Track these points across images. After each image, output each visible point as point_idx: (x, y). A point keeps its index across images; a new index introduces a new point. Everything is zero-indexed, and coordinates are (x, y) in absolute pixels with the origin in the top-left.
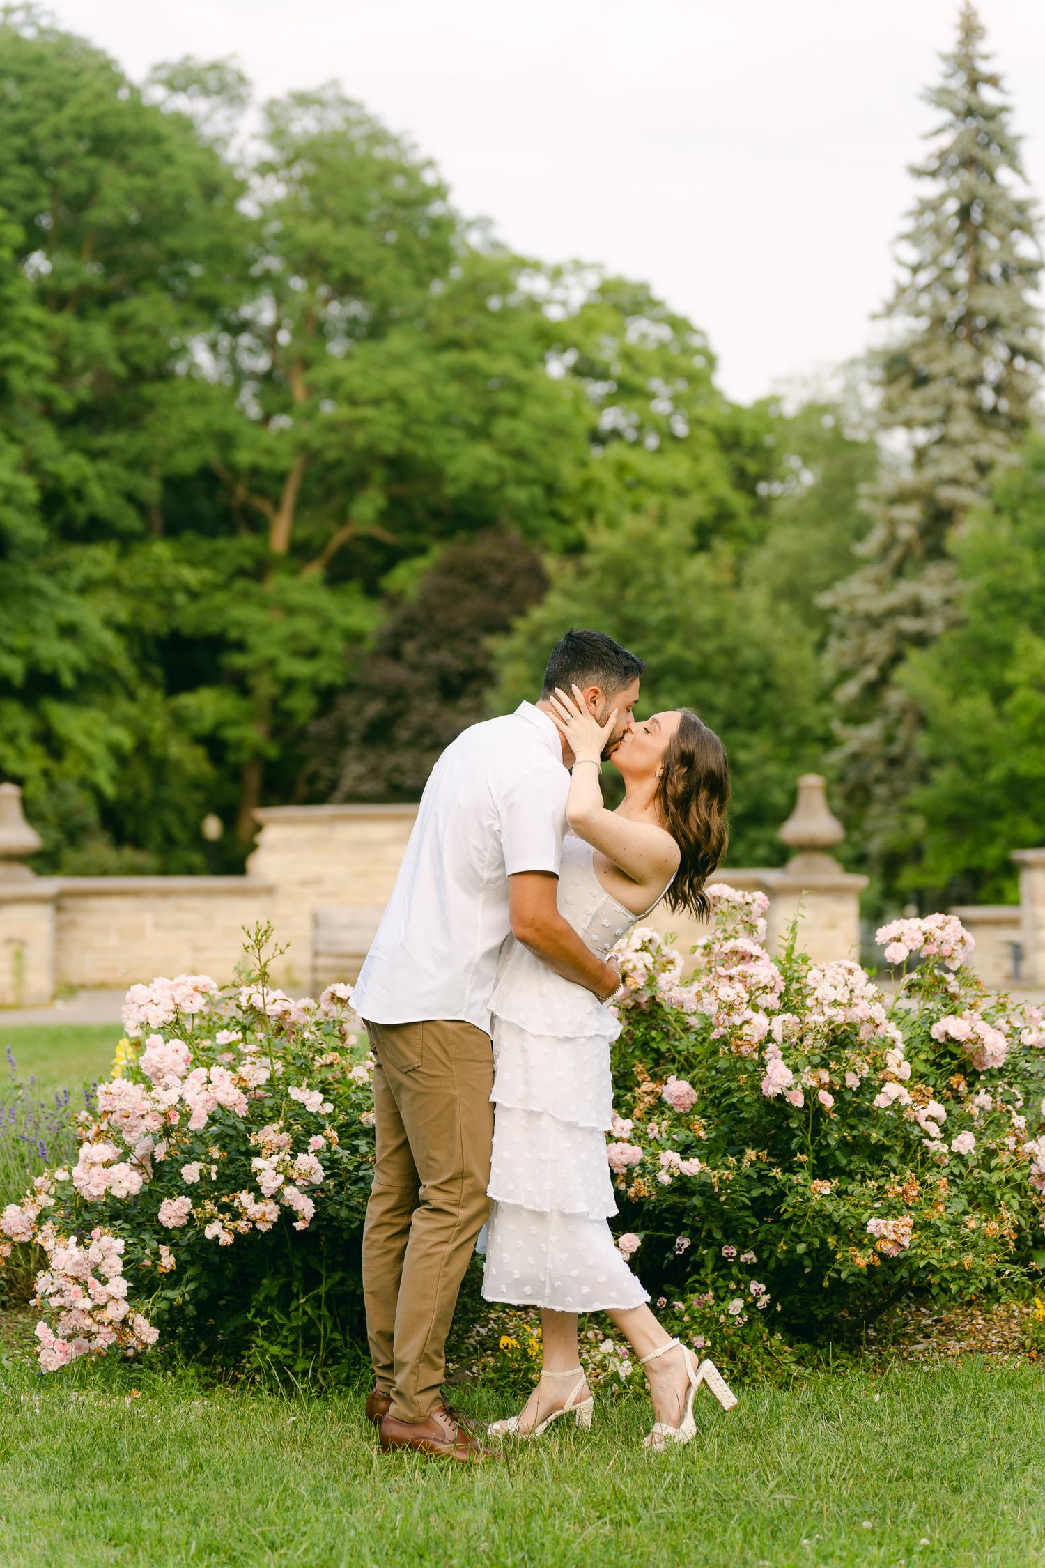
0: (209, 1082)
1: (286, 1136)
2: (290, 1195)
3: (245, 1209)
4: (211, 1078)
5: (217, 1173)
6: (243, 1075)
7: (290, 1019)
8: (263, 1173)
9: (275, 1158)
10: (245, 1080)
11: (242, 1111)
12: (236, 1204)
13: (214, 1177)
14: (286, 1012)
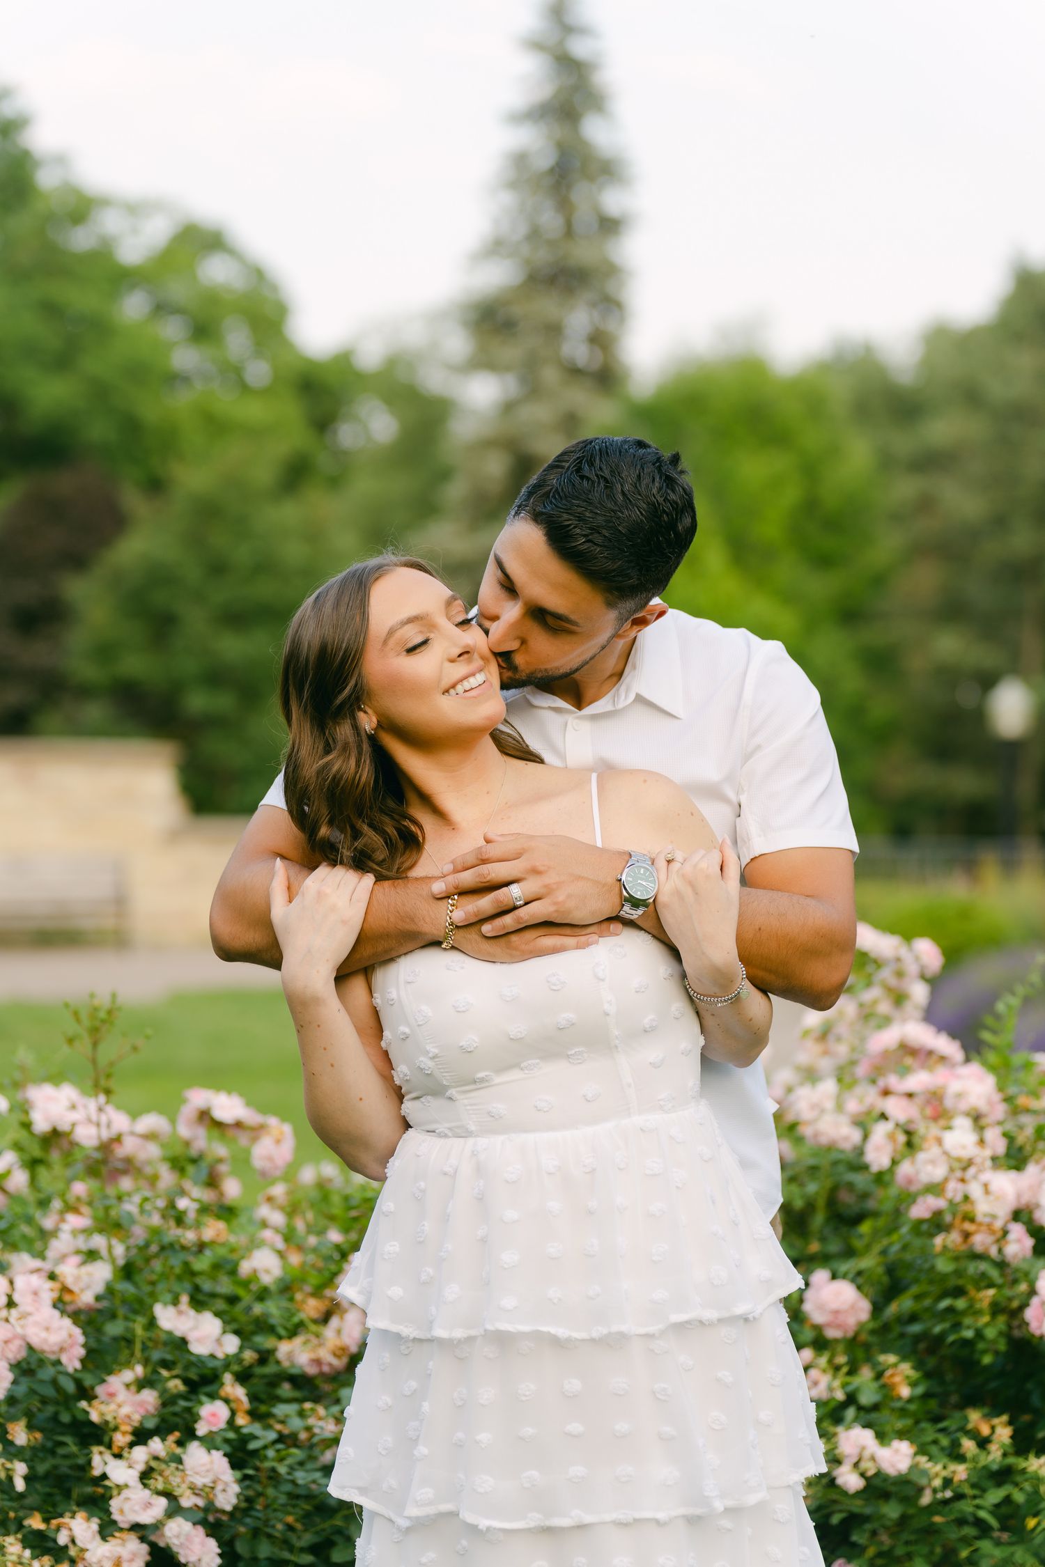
0: (11, 1304)
1: (150, 1397)
2: (178, 1536)
3: (83, 1550)
4: (16, 1298)
5: (27, 1479)
6: (69, 1282)
7: (121, 1151)
8: (125, 1493)
9: (140, 1455)
10: (70, 1291)
11: (72, 1361)
12: (62, 1539)
13: (20, 1485)
14: (118, 1139)
